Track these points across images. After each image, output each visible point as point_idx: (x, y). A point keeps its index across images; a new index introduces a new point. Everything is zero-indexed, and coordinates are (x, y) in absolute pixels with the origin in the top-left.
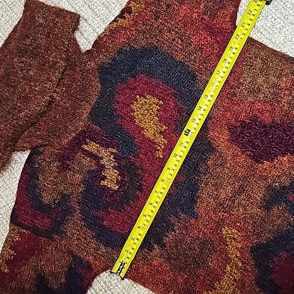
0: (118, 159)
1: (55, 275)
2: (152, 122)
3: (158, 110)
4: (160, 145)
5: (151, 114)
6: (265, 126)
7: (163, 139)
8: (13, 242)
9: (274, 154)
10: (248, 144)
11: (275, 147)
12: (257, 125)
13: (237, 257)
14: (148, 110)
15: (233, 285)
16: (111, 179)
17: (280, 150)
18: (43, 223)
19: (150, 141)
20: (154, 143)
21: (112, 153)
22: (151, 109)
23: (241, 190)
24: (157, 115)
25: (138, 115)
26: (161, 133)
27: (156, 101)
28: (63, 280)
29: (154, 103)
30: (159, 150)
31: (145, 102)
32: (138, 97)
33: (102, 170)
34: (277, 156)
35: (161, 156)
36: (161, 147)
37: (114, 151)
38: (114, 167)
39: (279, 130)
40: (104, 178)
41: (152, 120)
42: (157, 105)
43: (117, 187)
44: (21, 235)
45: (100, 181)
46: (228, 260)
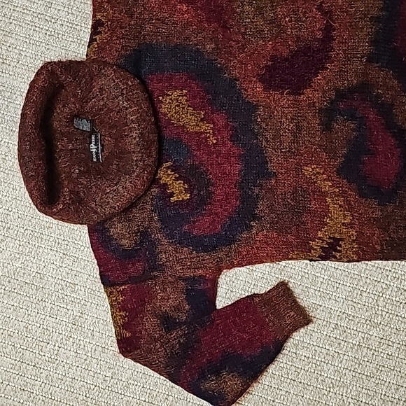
0: (175, 170)
1: (177, 308)
2: (188, 115)
3: (186, 101)
4: (208, 131)
5: (183, 108)
6: (286, 60)
7: (207, 125)
8: (119, 303)
9: (308, 79)
10: (283, 84)
11: (306, 73)
12: (279, 62)
13: (330, 186)
14: (178, 106)
15: (341, 211)
16: (179, 191)
17: (311, 73)
18: (137, 268)
19: (196, 133)
20: (202, 133)
21: (168, 168)
22: (180, 103)
23: (299, 128)
24: (189, 106)
25: (173, 116)
26: (202, 120)
27: (179, 92)
28: (187, 307)
29: (179, 96)
30: (209, 137)
31: (171, 99)
32: (161, 98)
33: (166, 189)
34: (312, 80)
35: (215, 141)
36: (209, 133)
37: (169, 164)
38: (177, 179)
39: (301, 56)
40: (172, 195)
41: (187, 113)
42: (182, 96)
43: (189, 195)
44: (122, 293)
45: (170, 200)
46: (325, 195)
